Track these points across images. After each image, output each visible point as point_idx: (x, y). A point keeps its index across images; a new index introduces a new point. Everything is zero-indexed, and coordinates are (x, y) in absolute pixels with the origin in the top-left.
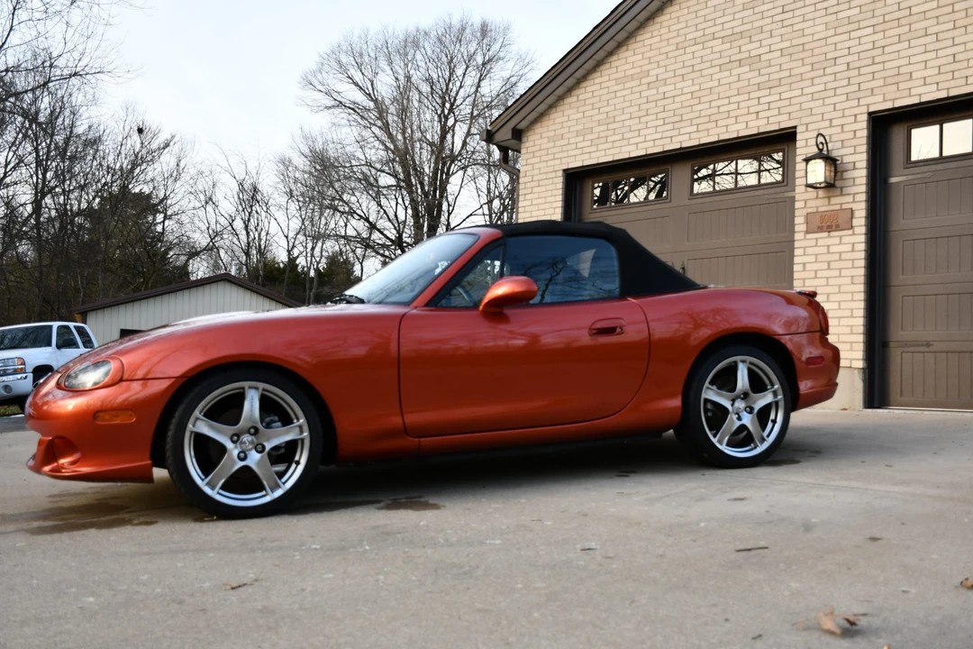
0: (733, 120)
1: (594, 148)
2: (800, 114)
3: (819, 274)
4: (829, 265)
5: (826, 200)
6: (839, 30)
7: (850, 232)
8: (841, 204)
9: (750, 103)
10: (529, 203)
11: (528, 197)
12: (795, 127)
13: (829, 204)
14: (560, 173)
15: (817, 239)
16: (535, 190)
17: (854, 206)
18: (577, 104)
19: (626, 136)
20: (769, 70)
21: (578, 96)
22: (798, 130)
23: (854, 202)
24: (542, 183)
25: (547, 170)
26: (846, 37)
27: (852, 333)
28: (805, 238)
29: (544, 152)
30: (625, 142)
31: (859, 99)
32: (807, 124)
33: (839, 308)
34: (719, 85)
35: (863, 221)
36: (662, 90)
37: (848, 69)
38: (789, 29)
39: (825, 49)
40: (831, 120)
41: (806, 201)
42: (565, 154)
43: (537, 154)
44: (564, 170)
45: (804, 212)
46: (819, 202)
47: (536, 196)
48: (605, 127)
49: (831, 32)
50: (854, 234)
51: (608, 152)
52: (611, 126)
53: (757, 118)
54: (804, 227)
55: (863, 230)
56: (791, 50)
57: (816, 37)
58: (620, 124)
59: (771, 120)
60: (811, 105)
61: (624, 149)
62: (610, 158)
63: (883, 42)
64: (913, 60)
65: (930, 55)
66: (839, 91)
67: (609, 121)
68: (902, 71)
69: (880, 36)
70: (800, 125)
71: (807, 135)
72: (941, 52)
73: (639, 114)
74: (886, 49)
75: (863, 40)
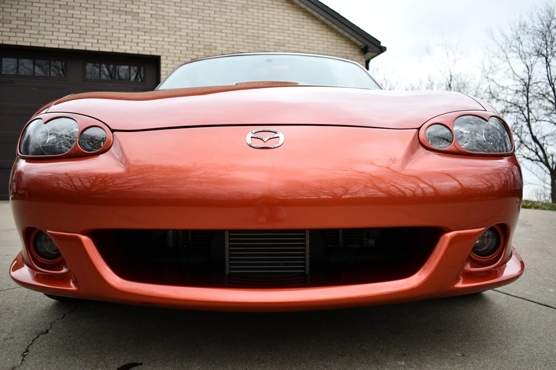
0: (122, 43)
1: (13, 34)
2: (162, 50)
6: (182, 15)
9: (133, 36)
12: (159, 57)
19: (42, 33)
20: (144, 22)
22: (162, 58)
26: (185, 20)
30: (41, 36)
32: (167, 56)
34: (112, 21)
36: (71, 12)
37: (187, 35)
39: (175, 22)
48: (23, 23)
49: (178, 15)
51: (25, 39)
52: (28, 23)
53: (137, 46)
56: (157, 16)
57: (170, 14)
58: (37, 24)
59: (146, 49)
60: (168, 47)
62: (28, 44)
63: (204, 29)
64: (217, 41)
65: (224, 42)
66: (183, 45)
67: (26, 19)
68: (212, 44)
69: (201, 25)
70: (163, 55)
71: (167, 62)
72: (228, 42)
73: (53, 22)
74: (205, 32)
75: (194, 24)
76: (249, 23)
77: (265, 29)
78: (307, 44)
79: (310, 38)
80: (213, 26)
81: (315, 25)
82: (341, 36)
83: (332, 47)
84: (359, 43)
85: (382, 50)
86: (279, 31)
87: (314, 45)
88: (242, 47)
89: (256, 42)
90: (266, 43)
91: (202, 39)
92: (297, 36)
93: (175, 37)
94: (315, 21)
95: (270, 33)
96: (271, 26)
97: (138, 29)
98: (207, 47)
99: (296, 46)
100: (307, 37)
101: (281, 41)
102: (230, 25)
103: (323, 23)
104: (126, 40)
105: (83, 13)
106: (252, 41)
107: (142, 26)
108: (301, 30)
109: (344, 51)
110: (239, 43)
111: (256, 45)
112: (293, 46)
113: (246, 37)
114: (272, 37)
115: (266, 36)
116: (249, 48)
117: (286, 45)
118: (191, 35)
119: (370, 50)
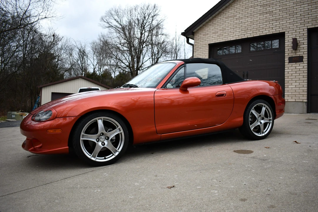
0: (264, 30)
1: (219, 38)
2: (286, 28)
3: (293, 75)
4: (296, 72)
5: (295, 53)
6: (297, 5)
7: (303, 63)
8: (300, 55)
9: (270, 25)
10: (197, 54)
11: (197, 52)
12: (285, 32)
13: (296, 55)
14: (208, 45)
15: (292, 65)
16: (199, 50)
17: (304, 55)
18: (213, 24)
19: (229, 34)
20: (276, 15)
21: (213, 22)
23: (303, 54)
24: (201, 48)
25: (203, 44)
26: (300, 6)
27: (303, 92)
28: (288, 65)
29: (202, 39)
30: (229, 36)
31: (304, 24)
32: (288, 31)
33: (299, 85)
34: (260, 19)
35: (306, 60)
36: (241, 21)
37: (301, 16)
38: (282, 4)
39: (293, 10)
40: (296, 30)
41: (288, 54)
42: (209, 39)
43: (199, 39)
44: (209, 44)
45: (288, 57)
46: (292, 54)
47: (199, 52)
48: (222, 31)
49: (295, 5)
50: (304, 63)
51: (223, 39)
52: (224, 31)
53: (272, 29)
54: (288, 61)
55: (306, 62)
56: (283, 10)
57: (290, 6)
58: (227, 31)
59: (277, 30)
60: (289, 26)
61: (229, 38)
62: (224, 41)
66: (298, 22)
67: (224, 29)
73: (233, 28)
74: (312, 11)
75: (305, 8)
91: (310, 16)
93: (293, 18)
97: (273, 20)
98: (313, 20)
104: (266, 27)
105: (246, 19)
118: (303, 14)
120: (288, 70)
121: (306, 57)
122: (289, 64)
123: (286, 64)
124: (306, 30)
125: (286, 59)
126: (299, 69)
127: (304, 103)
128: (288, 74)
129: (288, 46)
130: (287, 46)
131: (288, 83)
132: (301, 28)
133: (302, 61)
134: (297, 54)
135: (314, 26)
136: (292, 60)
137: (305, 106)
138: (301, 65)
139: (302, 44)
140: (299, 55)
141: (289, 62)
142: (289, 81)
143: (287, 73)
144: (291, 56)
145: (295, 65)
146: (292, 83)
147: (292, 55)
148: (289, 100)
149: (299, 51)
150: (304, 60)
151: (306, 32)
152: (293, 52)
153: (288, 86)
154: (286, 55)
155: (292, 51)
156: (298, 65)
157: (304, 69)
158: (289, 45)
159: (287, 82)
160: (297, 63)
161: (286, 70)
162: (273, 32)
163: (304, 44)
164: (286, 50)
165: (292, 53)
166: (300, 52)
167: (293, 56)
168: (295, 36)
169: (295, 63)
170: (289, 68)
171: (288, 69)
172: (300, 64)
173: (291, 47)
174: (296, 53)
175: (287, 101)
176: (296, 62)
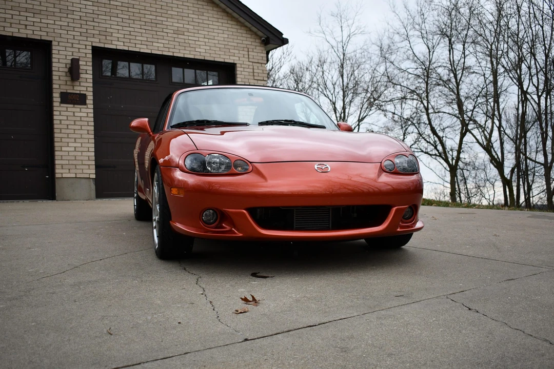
0: (8, 25)
2: (54, 35)
3: (69, 127)
4: (75, 123)
7: (85, 107)
8: (80, 91)
9: (20, 18)
12: (51, 41)
13: (73, 90)
15: (67, 108)
17: (87, 93)
22: (54, 43)
23: (87, 91)
27: (89, 160)
28: (60, 106)
31: (87, 37)
32: (59, 42)
33: (82, 147)
35: (92, 102)
37: (80, 19)
40: (72, 44)
41: (60, 85)
45: (59, 91)
46: (67, 87)
50: (87, 108)
53: (26, 29)
54: (59, 100)
55: (92, 106)
59: (35, 32)
60: (60, 31)
63: (98, 13)
64: (112, 27)
65: (120, 28)
66: (76, 29)
68: (108, 30)
69: (96, 8)
70: (55, 41)
71: (58, 48)
72: (124, 28)
74: (100, 17)
75: (87, 7)
76: (147, 8)
77: (163, 15)
78: (206, 33)
79: (210, 26)
80: (108, 10)
81: (215, 12)
82: (242, 25)
83: (233, 37)
84: (260, 33)
85: (285, 42)
86: (178, 17)
87: (214, 34)
88: (140, 34)
89: (154, 29)
90: (165, 30)
91: (97, 24)
92: (197, 24)
93: (68, 20)
94: (215, 9)
95: (169, 20)
96: (169, 12)
97: (27, 10)
98: (102, 33)
99: (196, 35)
100: (207, 26)
101: (180, 29)
102: (126, 9)
103: (224, 11)
104: (12, 21)
106: (150, 28)
107: (31, 6)
108: (200, 17)
109: (244, 42)
110: (136, 30)
111: (154, 33)
112: (192, 35)
113: (143, 23)
114: (171, 24)
115: (164, 23)
116: (147, 36)
117: (185, 34)
118: (85, 19)
119: (271, 41)
120: (61, 118)
121: (92, 98)
122: (62, 105)
123: (55, 104)
124: (91, 48)
125: (54, 95)
126: (81, 117)
127: (91, 180)
128: (61, 123)
129: (59, 71)
130: (57, 69)
131: (61, 142)
132: (81, 42)
133: (85, 104)
134: (76, 88)
135: (102, 45)
136: (67, 98)
137: (93, 187)
138: (83, 110)
139: (84, 72)
140: (78, 92)
141: (62, 102)
142: (63, 139)
143: (58, 122)
144: (65, 91)
145: (74, 110)
146: (68, 143)
147: (67, 90)
148: (64, 176)
149: (77, 83)
150: (88, 102)
151: (90, 52)
152: (68, 84)
153: (61, 147)
154: (54, 86)
155: (66, 81)
156: (79, 110)
157: (88, 119)
158: (61, 70)
159: (59, 140)
160: (76, 106)
161: (56, 117)
162: (27, 34)
163: (86, 73)
164: (54, 77)
165: (66, 85)
166: (80, 86)
167: (69, 91)
168: (70, 54)
169: (72, 106)
170: (62, 113)
171: (60, 115)
172: (80, 109)
173: (64, 74)
174: (73, 86)
175: (61, 177)
176: (74, 104)
